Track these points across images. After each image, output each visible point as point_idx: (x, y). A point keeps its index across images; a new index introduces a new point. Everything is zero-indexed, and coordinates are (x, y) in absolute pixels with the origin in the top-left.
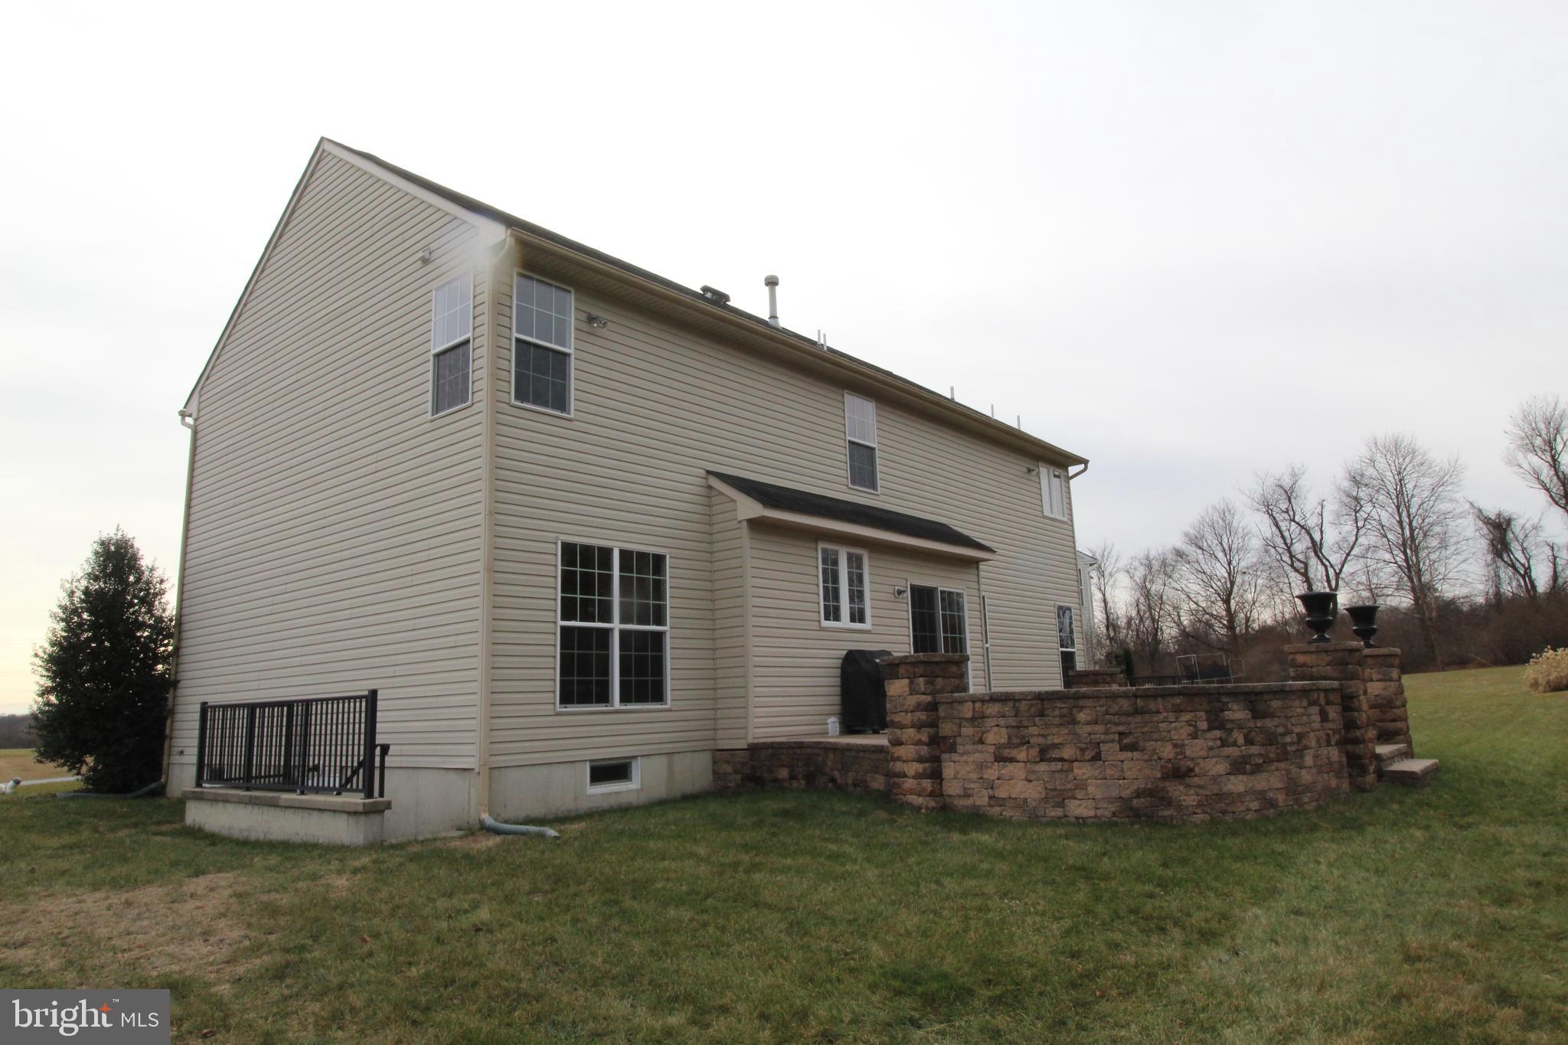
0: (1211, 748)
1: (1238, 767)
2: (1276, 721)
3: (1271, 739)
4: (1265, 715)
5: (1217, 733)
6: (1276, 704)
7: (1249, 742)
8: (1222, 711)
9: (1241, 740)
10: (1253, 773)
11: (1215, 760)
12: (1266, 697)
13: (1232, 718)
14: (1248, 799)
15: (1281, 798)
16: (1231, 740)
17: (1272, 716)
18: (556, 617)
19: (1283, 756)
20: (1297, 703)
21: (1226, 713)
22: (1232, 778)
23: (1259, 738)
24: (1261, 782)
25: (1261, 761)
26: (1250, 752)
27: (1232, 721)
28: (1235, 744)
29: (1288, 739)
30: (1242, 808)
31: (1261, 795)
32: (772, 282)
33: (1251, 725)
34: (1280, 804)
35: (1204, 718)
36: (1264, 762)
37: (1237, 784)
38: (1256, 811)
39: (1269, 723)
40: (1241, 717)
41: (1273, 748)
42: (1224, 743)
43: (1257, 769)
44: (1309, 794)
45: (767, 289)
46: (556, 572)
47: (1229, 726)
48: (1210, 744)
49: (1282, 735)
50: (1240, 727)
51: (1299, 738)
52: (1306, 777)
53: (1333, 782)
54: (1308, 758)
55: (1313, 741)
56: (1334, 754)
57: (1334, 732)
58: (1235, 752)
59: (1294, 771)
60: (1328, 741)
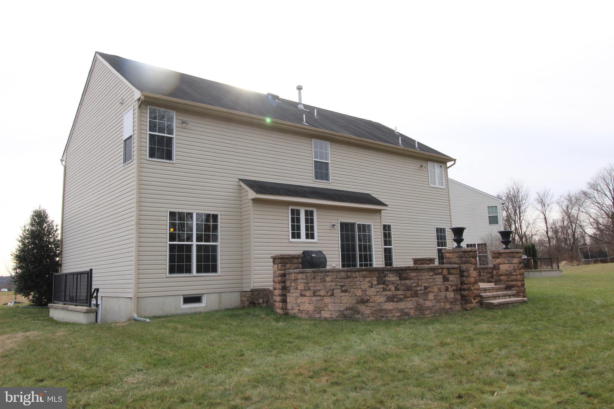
0: (378, 292)
1: (390, 299)
2: (412, 281)
3: (408, 288)
4: (406, 279)
5: (382, 286)
6: (413, 274)
7: (397, 289)
8: (385, 277)
9: (393, 288)
10: (397, 302)
11: (380, 296)
12: (407, 272)
13: (389, 280)
14: (394, 312)
15: (412, 312)
16: (388, 289)
17: (410, 279)
18: (167, 240)
19: (416, 294)
20: (427, 274)
21: (386, 278)
22: (387, 303)
23: (403, 288)
24: (401, 305)
25: (403, 297)
26: (397, 293)
27: (389, 281)
28: (390, 290)
29: (419, 288)
30: (391, 315)
31: (402, 311)
32: (300, 88)
33: (399, 282)
34: (411, 314)
35: (376, 280)
36: (404, 297)
37: (390, 306)
38: (398, 317)
39: (408, 282)
40: (394, 280)
41: (409, 292)
42: (384, 290)
43: (401, 300)
44: (429, 311)
45: (298, 91)
46: (167, 223)
47: (387, 283)
48: (378, 290)
49: (415, 287)
50: (393, 284)
51: (426, 288)
52: (428, 304)
53: (448, 306)
54: (431, 296)
55: (436, 289)
56: (451, 295)
57: (452, 286)
58: (389, 293)
59: (421, 301)
60: (447, 290)
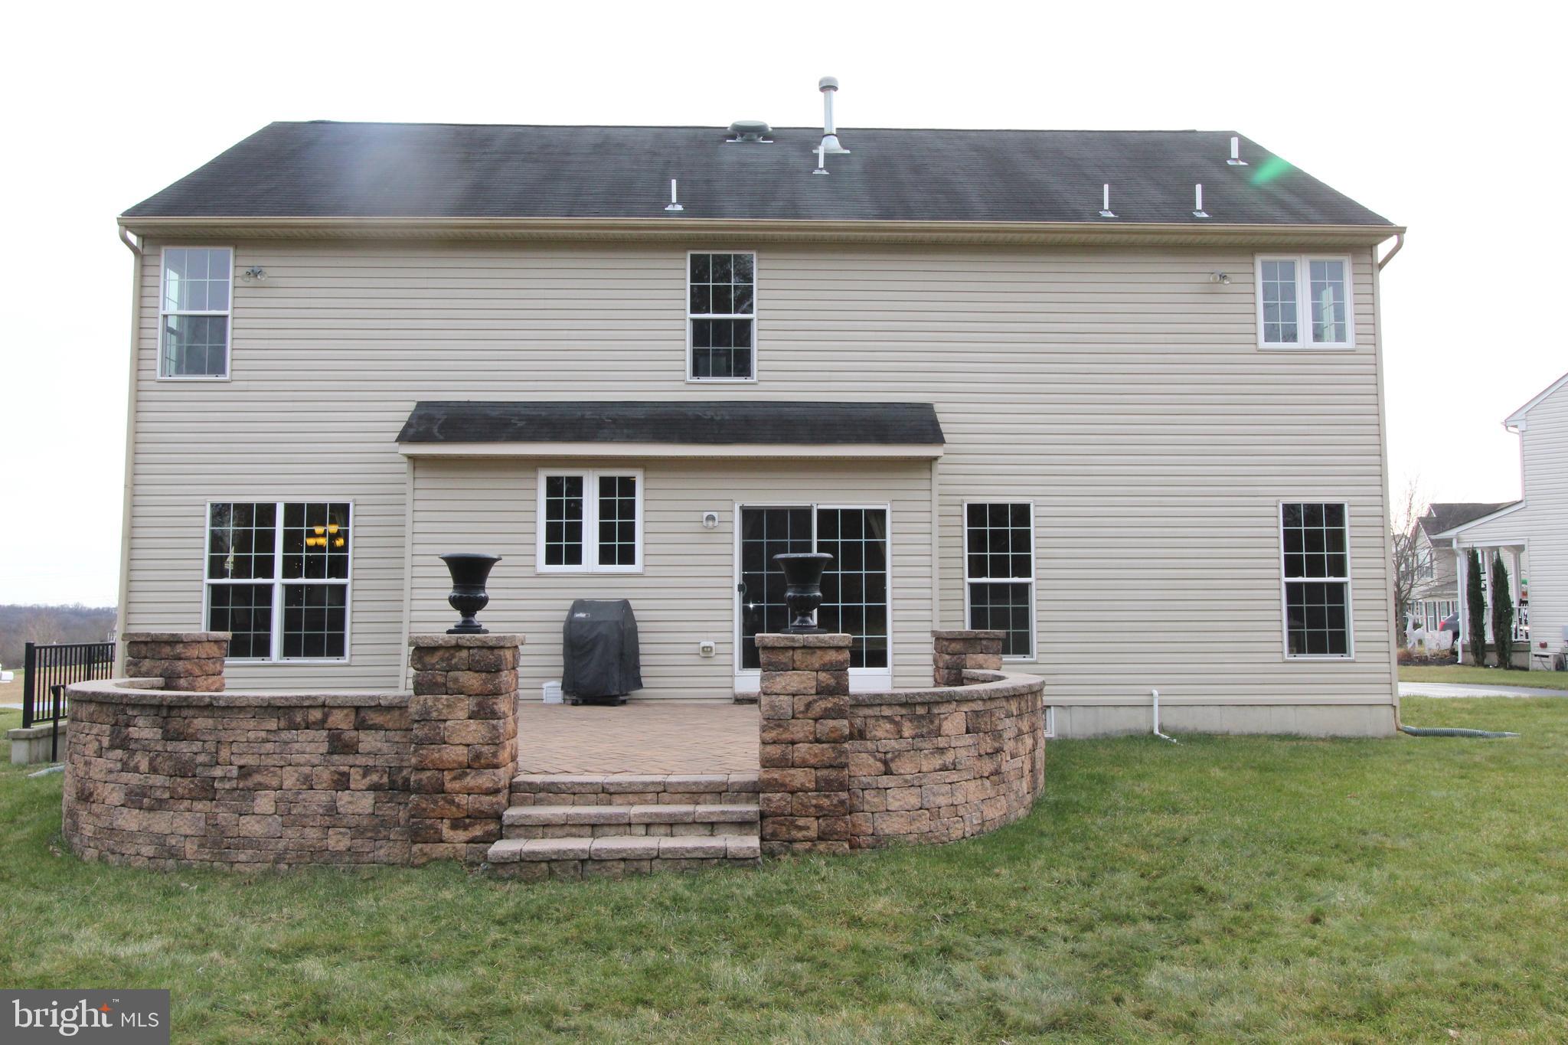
0: (111, 771)
1: (136, 798)
2: (196, 746)
3: (183, 769)
4: (180, 737)
5: (119, 753)
6: (202, 723)
7: (154, 770)
8: (128, 726)
9: (144, 766)
10: (151, 809)
11: (113, 785)
12: (185, 713)
13: (136, 736)
14: (141, 841)
15: (190, 848)
16: (132, 764)
17: (192, 738)
18: (202, 576)
19: (207, 791)
20: (252, 723)
21: (131, 729)
22: (125, 810)
23: (167, 766)
24: (160, 823)
25: (167, 795)
26: (151, 782)
27: (137, 740)
28: (136, 770)
29: (218, 772)
30: (132, 851)
31: (160, 840)
32: (831, 85)
33: (159, 748)
34: (188, 856)
35: (108, 733)
36: (172, 798)
37: (130, 820)
38: (150, 858)
39: (184, 748)
40: (149, 736)
41: (186, 781)
42: (125, 768)
43: (159, 805)
44: (250, 852)
46: (204, 533)
47: (133, 746)
48: (111, 766)
49: (204, 765)
50: (146, 750)
51: (245, 772)
52: (251, 826)
53: (338, 841)
54: (265, 802)
55: (290, 778)
56: (359, 803)
57: (367, 771)
58: (133, 779)
59: (224, 816)
60: (342, 782)
